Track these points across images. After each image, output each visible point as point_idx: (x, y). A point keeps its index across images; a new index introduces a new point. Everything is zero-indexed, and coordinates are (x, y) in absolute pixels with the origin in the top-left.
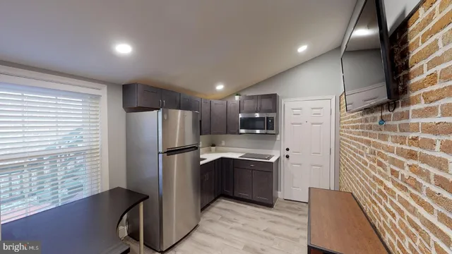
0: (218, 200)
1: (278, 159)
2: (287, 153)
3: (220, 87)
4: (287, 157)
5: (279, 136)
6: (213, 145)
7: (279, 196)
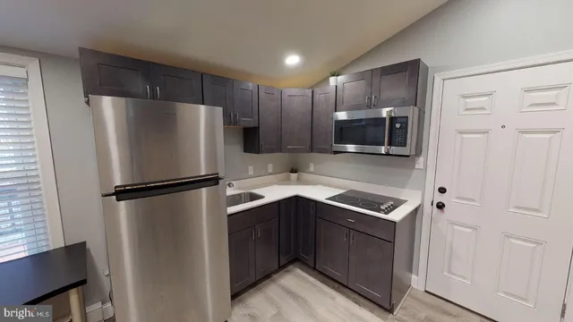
0: (290, 267)
1: (416, 210)
2: (439, 198)
3: (293, 60)
4: (441, 206)
5: (421, 159)
6: (294, 171)
7: (414, 284)
